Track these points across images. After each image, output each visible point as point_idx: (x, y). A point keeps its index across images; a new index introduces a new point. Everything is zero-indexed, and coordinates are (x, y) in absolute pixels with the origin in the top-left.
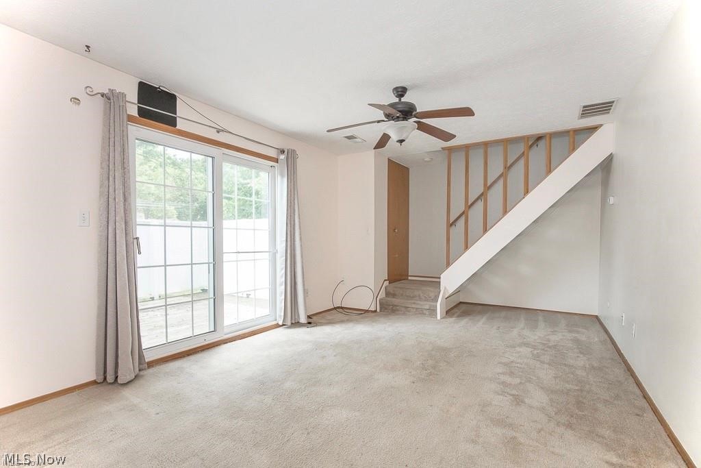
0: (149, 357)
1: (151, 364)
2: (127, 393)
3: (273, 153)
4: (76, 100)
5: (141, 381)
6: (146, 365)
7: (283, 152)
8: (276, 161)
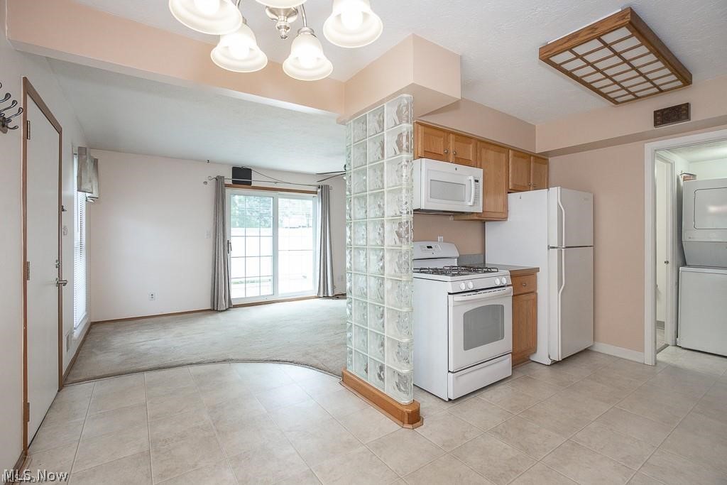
0: (234, 303)
1: (236, 306)
2: (220, 315)
3: (313, 189)
4: (206, 183)
5: (227, 312)
6: (231, 306)
7: (319, 188)
8: (316, 193)
